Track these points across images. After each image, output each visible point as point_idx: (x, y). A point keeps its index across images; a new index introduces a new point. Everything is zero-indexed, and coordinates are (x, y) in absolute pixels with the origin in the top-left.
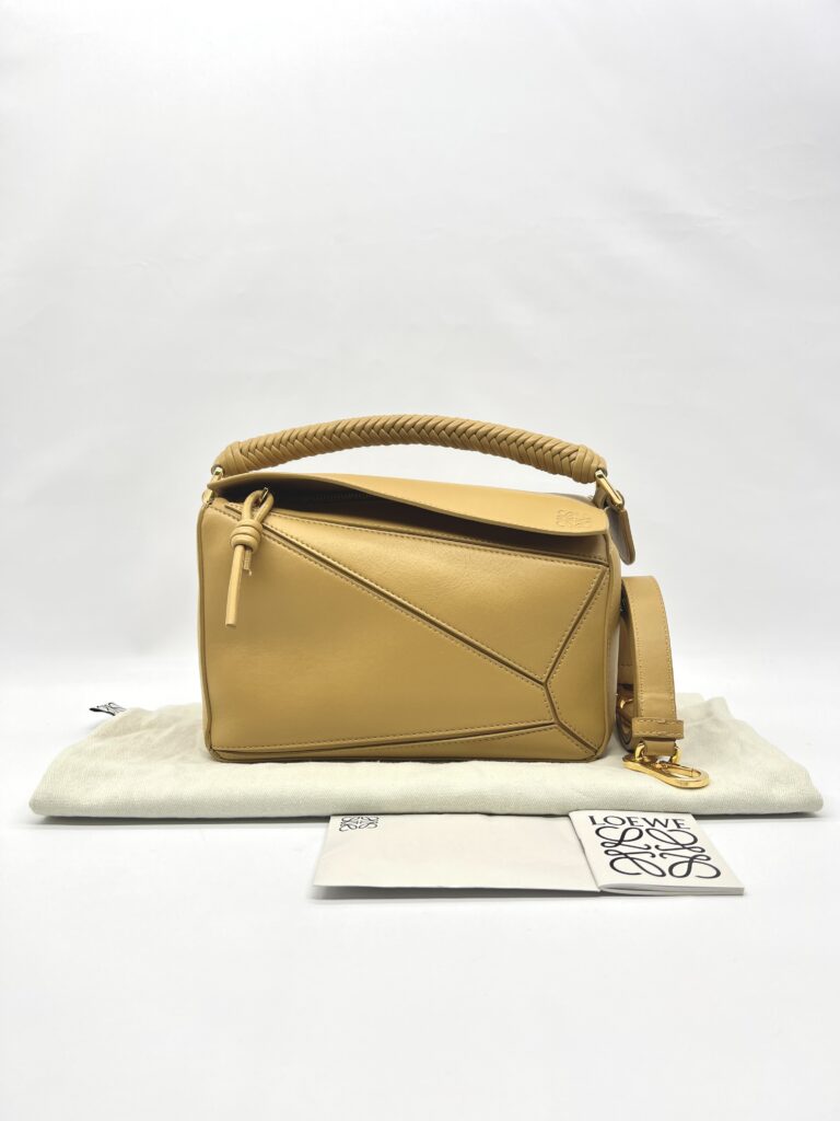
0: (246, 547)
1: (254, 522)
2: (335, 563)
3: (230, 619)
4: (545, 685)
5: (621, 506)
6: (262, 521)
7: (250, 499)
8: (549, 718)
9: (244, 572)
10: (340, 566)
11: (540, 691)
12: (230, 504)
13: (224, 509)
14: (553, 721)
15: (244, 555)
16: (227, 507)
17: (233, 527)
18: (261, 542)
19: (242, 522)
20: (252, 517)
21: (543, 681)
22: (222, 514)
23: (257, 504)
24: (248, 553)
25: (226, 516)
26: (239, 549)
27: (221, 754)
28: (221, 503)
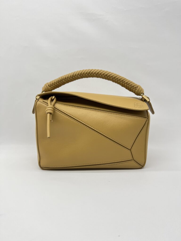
0: (50, 114)
1: (52, 106)
2: (74, 118)
3: (48, 136)
4: (130, 150)
5: (149, 102)
6: (54, 105)
7: (50, 99)
8: (131, 158)
9: (51, 121)
10: (75, 118)
11: (129, 151)
12: (44, 100)
13: (43, 102)
14: (132, 159)
15: (50, 116)
16: (43, 101)
17: (46, 108)
18: (54, 112)
19: (49, 106)
20: (51, 104)
21: (130, 149)
22: (42, 103)
23: (52, 100)
24: (51, 115)
25: (43, 104)
26: (49, 114)
27: (43, 168)
28: (41, 100)
